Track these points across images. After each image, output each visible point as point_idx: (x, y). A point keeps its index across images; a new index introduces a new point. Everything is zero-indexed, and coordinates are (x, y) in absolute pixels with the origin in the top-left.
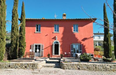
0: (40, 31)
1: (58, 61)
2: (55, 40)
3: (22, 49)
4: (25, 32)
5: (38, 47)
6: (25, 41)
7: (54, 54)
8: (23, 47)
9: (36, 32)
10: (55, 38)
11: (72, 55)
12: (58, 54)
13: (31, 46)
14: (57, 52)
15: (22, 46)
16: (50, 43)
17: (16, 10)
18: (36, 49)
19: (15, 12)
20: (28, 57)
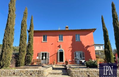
0: (46, 40)
1: (63, 67)
2: (60, 48)
3: (29, 57)
4: (33, 41)
5: (44, 55)
6: (33, 49)
7: (59, 62)
8: (31, 55)
9: (43, 41)
10: (59, 47)
11: (76, 62)
12: (63, 61)
13: (38, 54)
14: (61, 60)
15: (29, 54)
16: (55, 51)
17: (25, 21)
18: (43, 57)
19: (24, 23)
20: (35, 64)
